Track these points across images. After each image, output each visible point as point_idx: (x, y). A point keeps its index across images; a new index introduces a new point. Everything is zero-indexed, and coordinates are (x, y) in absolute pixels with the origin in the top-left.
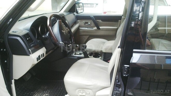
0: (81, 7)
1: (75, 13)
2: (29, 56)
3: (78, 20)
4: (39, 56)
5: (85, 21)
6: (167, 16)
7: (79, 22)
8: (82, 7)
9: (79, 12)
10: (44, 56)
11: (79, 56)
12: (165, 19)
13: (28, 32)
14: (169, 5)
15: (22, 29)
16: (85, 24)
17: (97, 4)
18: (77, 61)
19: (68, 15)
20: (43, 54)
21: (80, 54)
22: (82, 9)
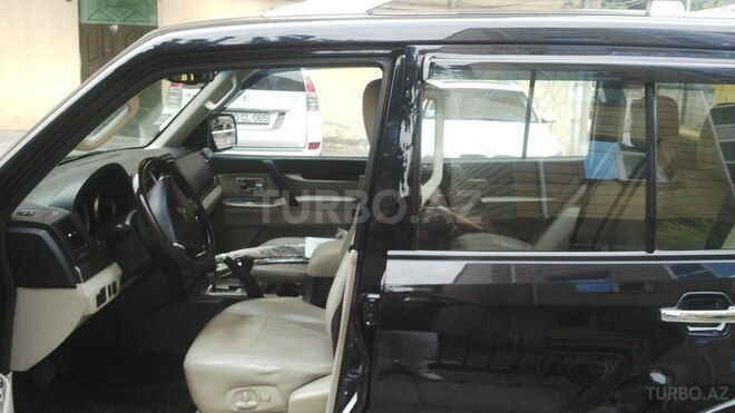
0: (225, 126)
1: (206, 150)
2: (75, 287)
3: (220, 176)
4: (103, 290)
5: (242, 179)
6: (542, 160)
7: (221, 181)
8: (229, 127)
9: (219, 143)
10: (115, 292)
11: (229, 294)
12: (538, 172)
13: (68, 215)
14: (544, 121)
15: (47, 206)
16: (244, 188)
17: (282, 114)
18: (222, 309)
19: (182, 156)
20: (114, 284)
21: (233, 289)
22: (229, 134)
